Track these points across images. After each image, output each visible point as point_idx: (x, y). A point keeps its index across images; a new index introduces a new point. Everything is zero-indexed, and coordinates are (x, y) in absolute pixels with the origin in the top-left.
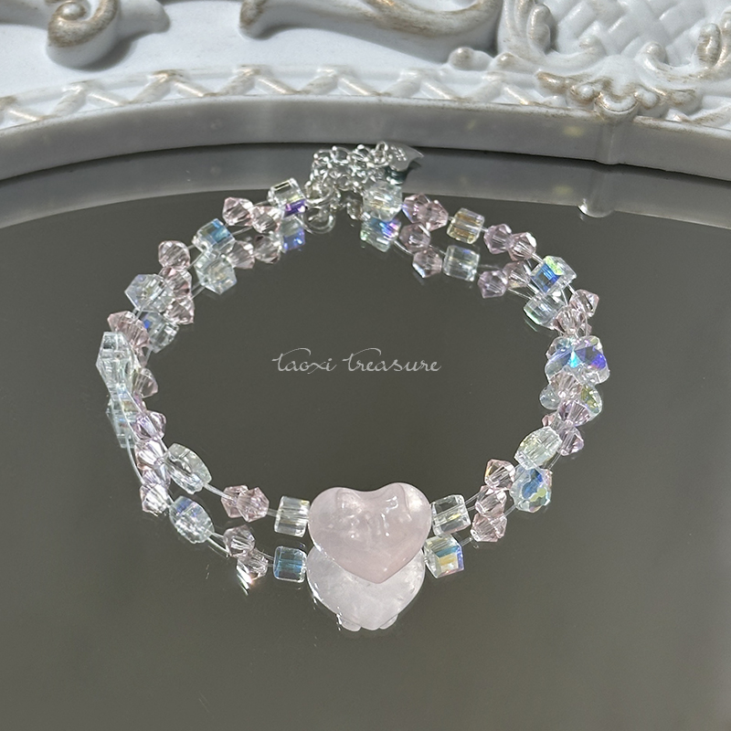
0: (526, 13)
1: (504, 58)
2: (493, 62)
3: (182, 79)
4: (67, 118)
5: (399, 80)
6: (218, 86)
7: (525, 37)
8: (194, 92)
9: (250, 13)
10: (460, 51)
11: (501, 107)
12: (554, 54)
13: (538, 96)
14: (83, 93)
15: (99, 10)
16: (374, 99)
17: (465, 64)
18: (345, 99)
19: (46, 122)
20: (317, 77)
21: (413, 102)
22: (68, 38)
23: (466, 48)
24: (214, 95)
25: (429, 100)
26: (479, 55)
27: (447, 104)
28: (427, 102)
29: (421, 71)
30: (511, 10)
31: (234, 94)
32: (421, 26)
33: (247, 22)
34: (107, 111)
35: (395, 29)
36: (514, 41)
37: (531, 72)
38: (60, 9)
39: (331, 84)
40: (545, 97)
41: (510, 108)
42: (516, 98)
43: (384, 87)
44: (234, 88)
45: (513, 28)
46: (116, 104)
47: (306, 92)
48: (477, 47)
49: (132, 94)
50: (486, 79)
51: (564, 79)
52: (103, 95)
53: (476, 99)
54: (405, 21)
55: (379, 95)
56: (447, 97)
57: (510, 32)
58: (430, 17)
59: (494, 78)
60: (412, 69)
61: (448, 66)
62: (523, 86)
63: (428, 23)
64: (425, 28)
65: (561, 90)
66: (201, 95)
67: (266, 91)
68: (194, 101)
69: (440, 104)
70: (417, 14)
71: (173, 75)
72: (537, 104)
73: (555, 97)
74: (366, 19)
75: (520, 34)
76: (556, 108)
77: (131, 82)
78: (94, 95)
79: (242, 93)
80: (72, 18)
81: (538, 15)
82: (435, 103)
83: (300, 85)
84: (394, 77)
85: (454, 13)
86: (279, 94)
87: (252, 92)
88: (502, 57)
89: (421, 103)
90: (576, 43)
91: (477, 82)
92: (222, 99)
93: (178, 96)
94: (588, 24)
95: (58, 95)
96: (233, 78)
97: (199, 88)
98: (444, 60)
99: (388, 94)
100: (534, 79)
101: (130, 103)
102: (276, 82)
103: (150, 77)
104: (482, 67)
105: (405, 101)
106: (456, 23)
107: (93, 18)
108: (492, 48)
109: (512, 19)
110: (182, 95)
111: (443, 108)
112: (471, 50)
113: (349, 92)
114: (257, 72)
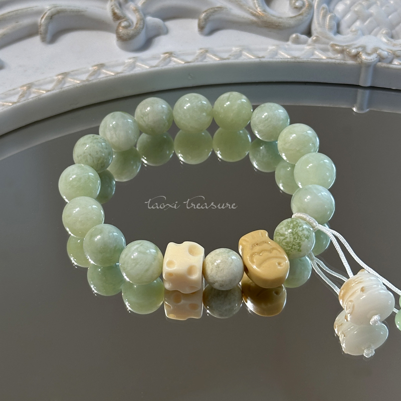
0: (324, 16)
1: (315, 38)
2: (310, 40)
3: (174, 56)
4: (127, 73)
5: (268, 50)
6: (190, 58)
7: (324, 27)
8: (180, 62)
9: (202, 24)
10: (294, 36)
11: (314, 60)
12: (339, 38)
13: (330, 54)
14: (134, 63)
15: (137, 24)
16: (258, 60)
17: (297, 41)
18: (245, 61)
19: (119, 75)
20: (233, 52)
21: (274, 60)
22: (125, 37)
23: (297, 34)
24: (189, 62)
25: (281, 58)
26: (304, 37)
27: (289, 59)
28: (281, 60)
29: (277, 46)
30: (318, 16)
31: (198, 62)
32: (277, 24)
33: (201, 28)
34: (144, 71)
35: (265, 27)
36: (319, 30)
37: (328, 44)
38: (120, 23)
39: (240, 54)
40: (334, 55)
41: (318, 60)
42: (321, 56)
43: (261, 54)
44: (197, 59)
45: (319, 24)
46: (147, 67)
47: (228, 59)
48: (302, 34)
49: (155, 63)
50: (307, 48)
51: (343, 46)
52: (143, 64)
53: (301, 57)
54: (269, 22)
55: (259, 58)
56: (289, 57)
57: (317, 25)
58: (280, 20)
59: (310, 47)
60: (274, 45)
61: (289, 43)
62: (324, 50)
63: (280, 23)
64: (278, 26)
65: (342, 52)
66: (183, 63)
67: (212, 60)
68: (180, 65)
69: (286, 60)
70: (275, 19)
71: (171, 54)
72: (330, 58)
73: (339, 55)
75: (322, 26)
76: (339, 60)
77: (154, 58)
78: (138, 64)
79: (201, 61)
80: (126, 27)
81: (330, 18)
82: (284, 60)
83: (226, 55)
84: (265, 50)
85: (291, 18)
86: (216, 60)
87: (205, 60)
88: (314, 38)
89: (278, 60)
90: (349, 30)
91: (303, 49)
92: (192, 64)
93: (174, 63)
94: (354, 22)
95: (123, 64)
96: (197, 54)
97: (182, 60)
98: (287, 40)
99: (263, 57)
100: (329, 47)
101: (154, 67)
102: (215, 55)
103: (162, 56)
104: (305, 43)
105: (271, 60)
106: (292, 22)
107: (135, 28)
108: (309, 33)
109: (318, 20)
110: (177, 63)
111: (287, 62)
112: (299, 35)
113: (248, 57)
114: (207, 51)
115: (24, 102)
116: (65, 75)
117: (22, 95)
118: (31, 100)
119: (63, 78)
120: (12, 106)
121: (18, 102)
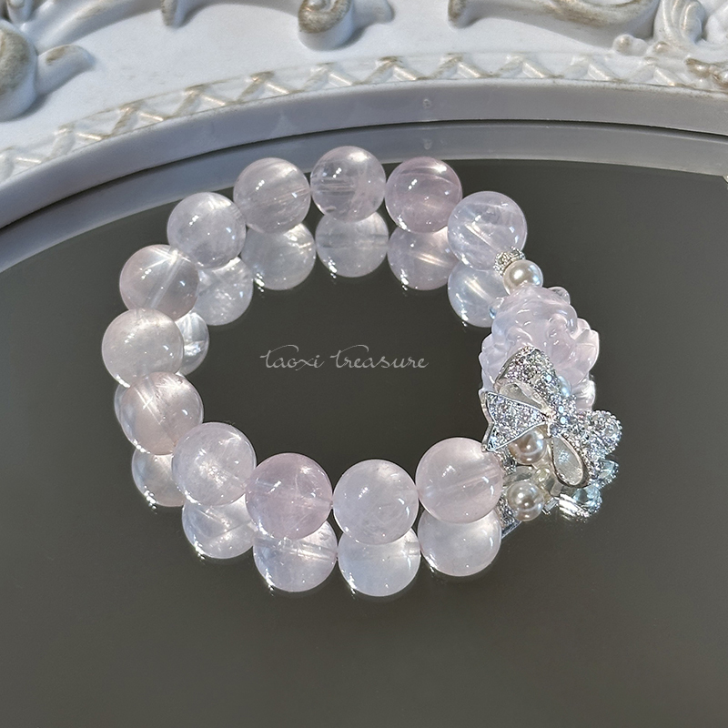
0: (680, 7)
1: (659, 46)
2: (649, 48)
3: (401, 64)
5: (571, 64)
6: (428, 71)
7: (678, 27)
8: (409, 76)
9: (456, 8)
10: (621, 38)
11: (652, 88)
12: (703, 42)
13: (686, 77)
14: (326, 74)
16: (549, 82)
17: (626, 49)
18: (527, 81)
20: (507, 63)
21: (580, 83)
23: (626, 35)
24: (425, 78)
25: (593, 81)
26: (638, 42)
27: (606, 84)
28: (592, 83)
29: (589, 56)
30: (668, 5)
31: (441, 79)
32: (591, 17)
33: (454, 16)
34: (343, 90)
35: (570, 20)
36: (668, 30)
37: (682, 58)
39: (518, 68)
40: (692, 79)
41: (659, 89)
42: (663, 78)
43: (558, 70)
44: (440, 73)
45: (669, 20)
46: (348, 83)
47: (497, 76)
48: (637, 36)
49: (363, 75)
50: (640, 63)
51: (709, 65)
52: (341, 76)
53: (632, 80)
54: (578, 13)
55: (554, 77)
56: (607, 78)
57: (666, 23)
58: (598, 9)
59: (649, 62)
60: (584, 55)
61: (613, 51)
62: (673, 70)
64: (594, 19)
65: (706, 75)
66: (414, 79)
67: (467, 76)
68: (409, 84)
69: (602, 85)
70: (587, 7)
71: (393, 60)
72: (684, 86)
73: (701, 81)
74: (548, 11)
75: (675, 25)
76: (699, 90)
77: (363, 66)
78: (334, 76)
79: (449, 77)
80: (316, 8)
81: (690, 10)
82: (598, 84)
83: (493, 69)
85: (618, 6)
86: (475, 77)
87: (455, 77)
88: (657, 44)
89: (586, 83)
91: (635, 66)
92: (431, 82)
95: (307, 74)
96: (441, 64)
97: (413, 73)
98: (609, 45)
99: (561, 77)
100: (682, 64)
101: (362, 83)
102: (474, 68)
103: (378, 63)
104: (640, 53)
105: (574, 83)
106: (619, 14)
108: (650, 36)
109: (669, 12)
110: (402, 78)
112: (631, 37)
113: (532, 75)
114: (460, 59)
115: (122, 136)
116: (202, 88)
117: (122, 123)
118: (136, 132)
119: (197, 96)
120: (102, 143)
121: (113, 135)
